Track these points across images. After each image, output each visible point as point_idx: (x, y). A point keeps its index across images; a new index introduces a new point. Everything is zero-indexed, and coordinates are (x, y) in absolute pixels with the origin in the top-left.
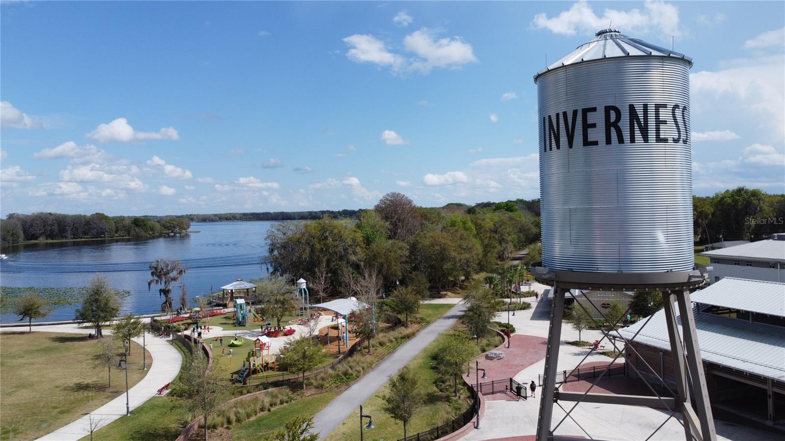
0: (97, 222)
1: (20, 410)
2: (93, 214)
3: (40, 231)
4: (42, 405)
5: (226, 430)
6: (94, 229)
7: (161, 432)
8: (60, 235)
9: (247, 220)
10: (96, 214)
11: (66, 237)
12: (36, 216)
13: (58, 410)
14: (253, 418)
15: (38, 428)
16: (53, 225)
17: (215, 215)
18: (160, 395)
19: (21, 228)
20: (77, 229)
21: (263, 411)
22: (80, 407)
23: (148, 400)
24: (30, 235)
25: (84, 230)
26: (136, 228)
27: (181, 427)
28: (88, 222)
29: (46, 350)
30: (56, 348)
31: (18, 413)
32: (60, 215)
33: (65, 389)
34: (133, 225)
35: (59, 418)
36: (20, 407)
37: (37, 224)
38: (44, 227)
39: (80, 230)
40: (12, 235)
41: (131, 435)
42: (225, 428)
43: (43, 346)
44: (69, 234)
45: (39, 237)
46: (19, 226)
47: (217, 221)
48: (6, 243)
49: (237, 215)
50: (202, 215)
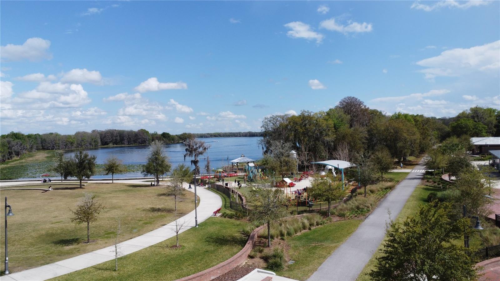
0: (142, 134)
1: (115, 221)
2: (139, 130)
3: (110, 140)
4: (130, 219)
5: (281, 240)
6: (140, 139)
7: (229, 238)
8: (120, 143)
9: (227, 137)
10: (141, 130)
11: (124, 144)
12: (108, 131)
13: (143, 222)
14: (299, 234)
15: (131, 232)
16: (117, 137)
17: (208, 134)
18: (215, 216)
19: (100, 138)
20: (130, 139)
21: (305, 229)
22: (158, 221)
23: (207, 218)
24: (104, 142)
25: (134, 139)
26: (164, 138)
27: (244, 236)
28: (136, 135)
29: (125, 191)
30: (131, 190)
31: (114, 223)
32: (120, 130)
33: (144, 210)
34: (162, 137)
35: (145, 227)
36: (114, 219)
37: (108, 136)
38: (112, 137)
39: (132, 139)
40: (95, 141)
41: (205, 239)
42: (280, 239)
43: (122, 189)
44: (126, 141)
45: (109, 143)
46: (98, 136)
47: (209, 137)
48: (91, 146)
49: (221, 134)
50: (200, 134)
